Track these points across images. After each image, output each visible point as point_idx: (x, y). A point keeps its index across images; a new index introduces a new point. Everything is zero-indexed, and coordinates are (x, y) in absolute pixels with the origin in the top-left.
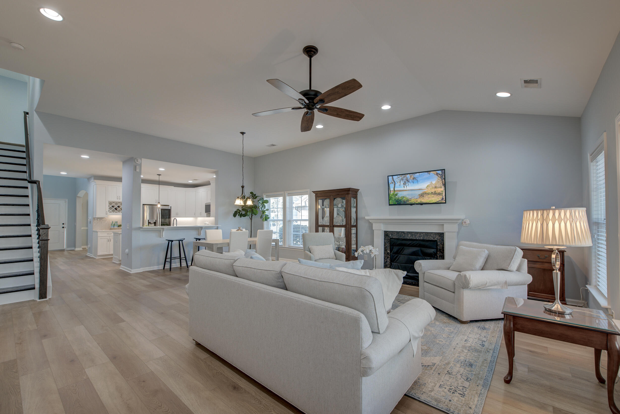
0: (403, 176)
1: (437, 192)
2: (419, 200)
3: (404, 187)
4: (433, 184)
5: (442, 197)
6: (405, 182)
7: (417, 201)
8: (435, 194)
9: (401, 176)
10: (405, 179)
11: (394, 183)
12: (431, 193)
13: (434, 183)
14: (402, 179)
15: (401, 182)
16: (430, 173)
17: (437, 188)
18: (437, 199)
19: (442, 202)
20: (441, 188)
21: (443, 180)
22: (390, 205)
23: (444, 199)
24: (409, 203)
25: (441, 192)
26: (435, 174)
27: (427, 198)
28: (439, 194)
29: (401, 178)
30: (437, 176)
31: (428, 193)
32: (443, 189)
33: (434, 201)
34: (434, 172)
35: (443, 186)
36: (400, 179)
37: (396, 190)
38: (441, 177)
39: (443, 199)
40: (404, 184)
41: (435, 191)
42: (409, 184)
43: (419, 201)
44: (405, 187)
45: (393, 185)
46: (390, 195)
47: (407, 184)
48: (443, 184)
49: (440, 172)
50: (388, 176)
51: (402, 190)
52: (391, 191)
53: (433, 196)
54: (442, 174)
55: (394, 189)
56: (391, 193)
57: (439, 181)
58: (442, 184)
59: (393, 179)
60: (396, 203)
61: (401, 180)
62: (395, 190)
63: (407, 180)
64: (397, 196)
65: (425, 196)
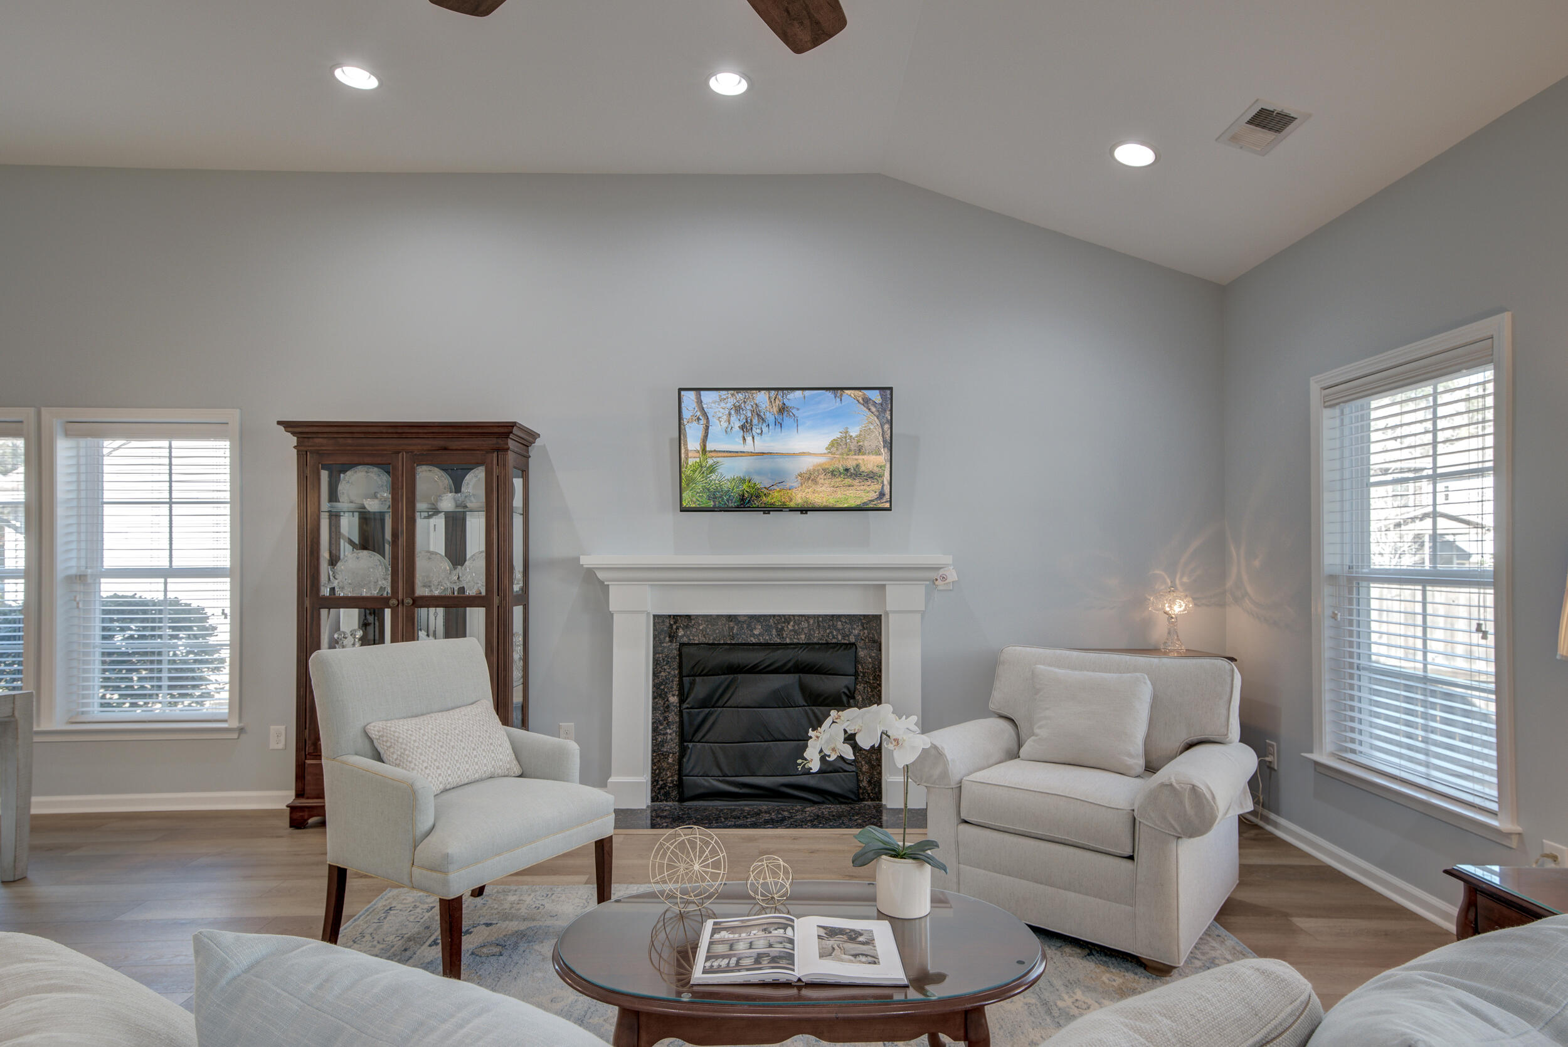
0: (740, 396)
1: (863, 468)
2: (799, 496)
3: (744, 439)
4: (851, 436)
5: (878, 487)
6: (747, 422)
7: (791, 500)
8: (856, 476)
9: (733, 395)
10: (749, 407)
11: (703, 421)
12: (842, 471)
13: (854, 434)
14: (738, 409)
15: (732, 419)
16: (841, 395)
17: (864, 454)
18: (863, 494)
19: (881, 506)
20: (879, 453)
21: (887, 427)
22: (683, 510)
23: (888, 496)
24: (763, 505)
25: (876, 470)
26: (861, 401)
27: (829, 489)
28: (872, 476)
29: (731, 401)
30: (865, 409)
31: (833, 471)
32: (882, 459)
33: (852, 503)
34: (857, 392)
35: (886, 450)
36: (729, 405)
37: (711, 451)
38: (880, 414)
39: (884, 495)
40: (742, 427)
41: (857, 466)
42: (765, 429)
44: (749, 439)
45: (701, 427)
46: (683, 470)
47: (756, 431)
48: (884, 441)
49: (875, 396)
50: (680, 390)
51: (737, 452)
52: (690, 455)
53: (848, 481)
54: (882, 404)
55: (705, 446)
56: (691, 461)
57: (872, 427)
58: (881, 439)
59: (700, 402)
60: (711, 504)
61: (733, 412)
62: (708, 449)
63: (759, 415)
64: (713, 477)
65: (822, 481)
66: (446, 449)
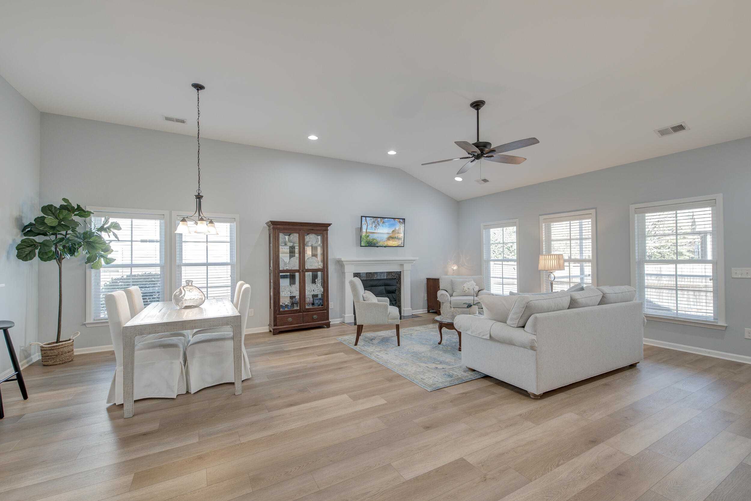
0: (375, 219)
1: (398, 237)
3: (375, 229)
4: (396, 230)
5: (401, 241)
8: (397, 239)
10: (377, 222)
11: (367, 224)
12: (394, 238)
14: (374, 222)
15: (373, 224)
16: (395, 220)
17: (399, 234)
18: (398, 243)
19: (402, 246)
20: (401, 234)
21: (403, 228)
22: (361, 246)
23: (403, 244)
24: (378, 245)
25: (401, 237)
27: (391, 242)
28: (400, 239)
29: (373, 220)
30: (400, 223)
32: (403, 235)
33: (396, 245)
34: (398, 220)
35: (403, 233)
36: (372, 221)
38: (402, 225)
40: (375, 226)
41: (398, 236)
42: (380, 227)
43: (386, 244)
44: (376, 229)
45: (366, 226)
46: (361, 236)
47: (378, 227)
48: (403, 231)
49: (401, 221)
50: (362, 217)
53: (395, 240)
55: (367, 230)
56: (364, 234)
57: (400, 228)
59: (366, 220)
60: (367, 245)
62: (367, 231)
63: (378, 224)
64: (368, 238)
65: (390, 240)
66: (313, 230)
